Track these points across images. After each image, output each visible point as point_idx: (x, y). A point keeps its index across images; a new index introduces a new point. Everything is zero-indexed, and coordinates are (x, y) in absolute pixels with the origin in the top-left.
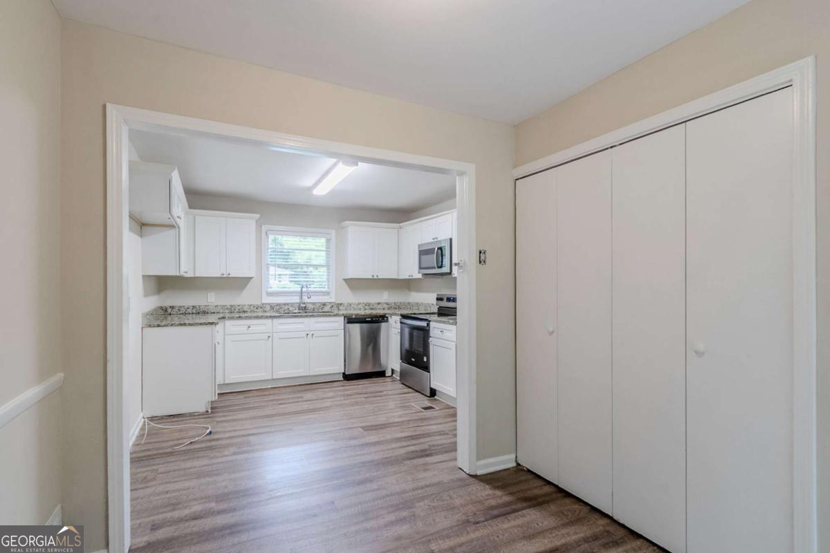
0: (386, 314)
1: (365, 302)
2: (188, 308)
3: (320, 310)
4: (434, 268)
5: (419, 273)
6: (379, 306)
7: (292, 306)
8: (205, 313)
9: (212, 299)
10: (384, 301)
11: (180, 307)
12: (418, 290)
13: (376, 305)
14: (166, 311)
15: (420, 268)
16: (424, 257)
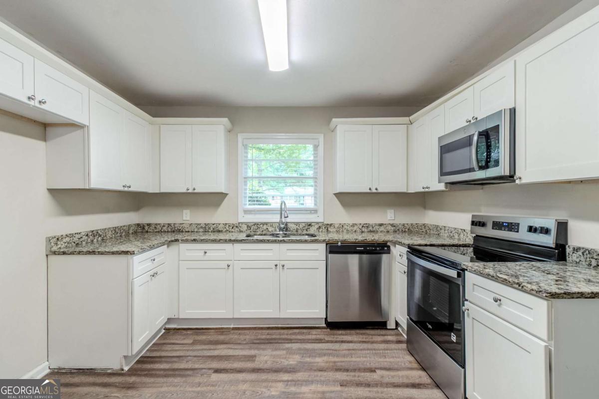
0: (387, 242)
1: (363, 222)
2: (164, 226)
3: (305, 232)
4: (471, 170)
5: (440, 182)
6: (382, 228)
7: (272, 226)
8: (180, 231)
9: (187, 217)
10: (387, 222)
11: (156, 224)
12: (439, 208)
13: (377, 227)
14: (144, 228)
15: (443, 173)
16: (448, 156)
